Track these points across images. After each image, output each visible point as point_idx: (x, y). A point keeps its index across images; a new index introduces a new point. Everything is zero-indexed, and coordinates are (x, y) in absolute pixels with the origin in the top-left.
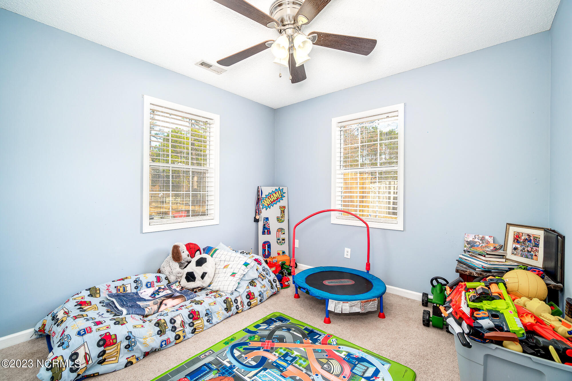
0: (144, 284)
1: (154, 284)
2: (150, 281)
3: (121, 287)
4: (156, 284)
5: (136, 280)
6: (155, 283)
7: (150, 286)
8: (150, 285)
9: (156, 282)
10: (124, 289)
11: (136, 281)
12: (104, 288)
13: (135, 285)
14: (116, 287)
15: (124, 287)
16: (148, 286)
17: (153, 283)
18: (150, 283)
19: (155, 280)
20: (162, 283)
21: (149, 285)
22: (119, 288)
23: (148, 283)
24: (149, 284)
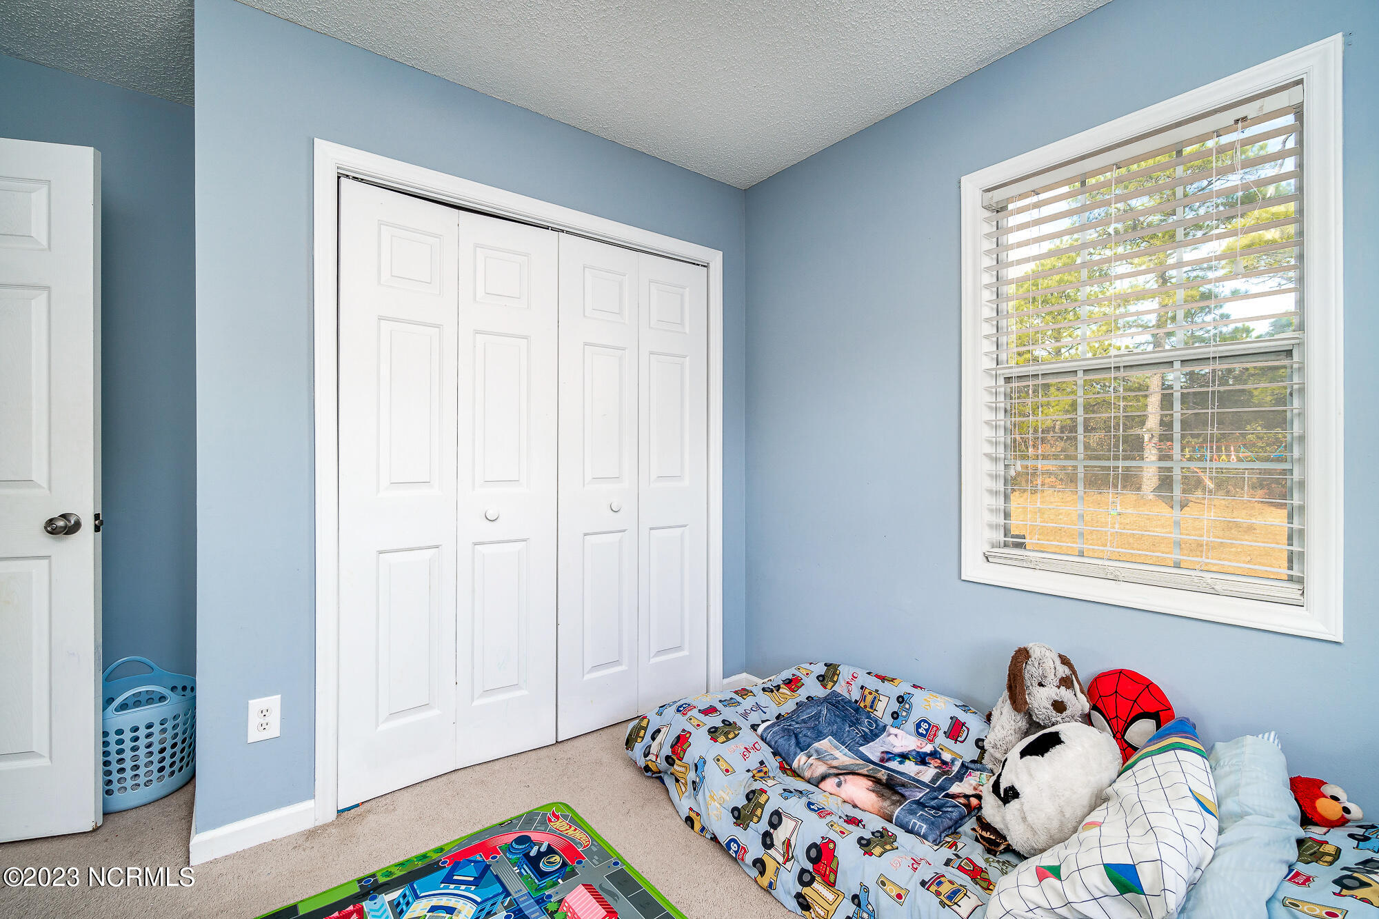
0: (914, 718)
1: (935, 735)
2: (933, 721)
3: (870, 693)
4: (941, 739)
5: (902, 697)
6: (941, 733)
7: (924, 732)
8: (927, 730)
9: (945, 733)
10: (873, 702)
11: (901, 699)
12: (846, 677)
13: (895, 706)
14: (862, 687)
15: (875, 698)
16: (920, 731)
17: (935, 729)
18: (929, 725)
19: (945, 725)
20: (958, 748)
21: (925, 730)
22: (866, 692)
23: (925, 721)
24: (925, 726)
